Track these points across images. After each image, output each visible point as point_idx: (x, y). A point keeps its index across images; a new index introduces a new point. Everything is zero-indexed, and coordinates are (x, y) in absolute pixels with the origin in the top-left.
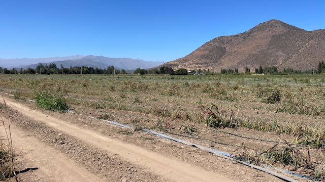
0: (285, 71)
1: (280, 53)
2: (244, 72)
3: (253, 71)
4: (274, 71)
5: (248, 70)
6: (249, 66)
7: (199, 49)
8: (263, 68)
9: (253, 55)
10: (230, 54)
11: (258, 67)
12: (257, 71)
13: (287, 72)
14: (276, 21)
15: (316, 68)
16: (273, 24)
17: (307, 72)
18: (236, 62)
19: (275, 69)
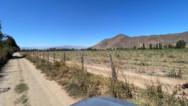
0: (125, 49)
1: (123, 44)
2: (113, 49)
3: (116, 49)
5: (114, 49)
6: (115, 47)
7: (100, 43)
8: (119, 48)
9: (116, 44)
10: (109, 44)
11: (117, 48)
14: (122, 34)
15: (133, 48)
16: (121, 35)
17: (131, 49)
18: (111, 46)
19: (122, 48)
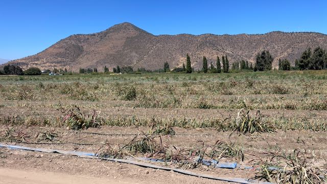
0: (139, 70)
1: (134, 54)
2: (103, 71)
3: (111, 70)
4: (130, 71)
5: (106, 69)
6: (108, 66)
7: (53, 46)
8: (121, 68)
9: (111, 55)
10: (88, 53)
11: (116, 67)
12: (115, 71)
13: (141, 72)
14: (129, 24)
15: (163, 68)
16: (126, 26)
17: (156, 71)
18: (95, 61)
19: (131, 69)
